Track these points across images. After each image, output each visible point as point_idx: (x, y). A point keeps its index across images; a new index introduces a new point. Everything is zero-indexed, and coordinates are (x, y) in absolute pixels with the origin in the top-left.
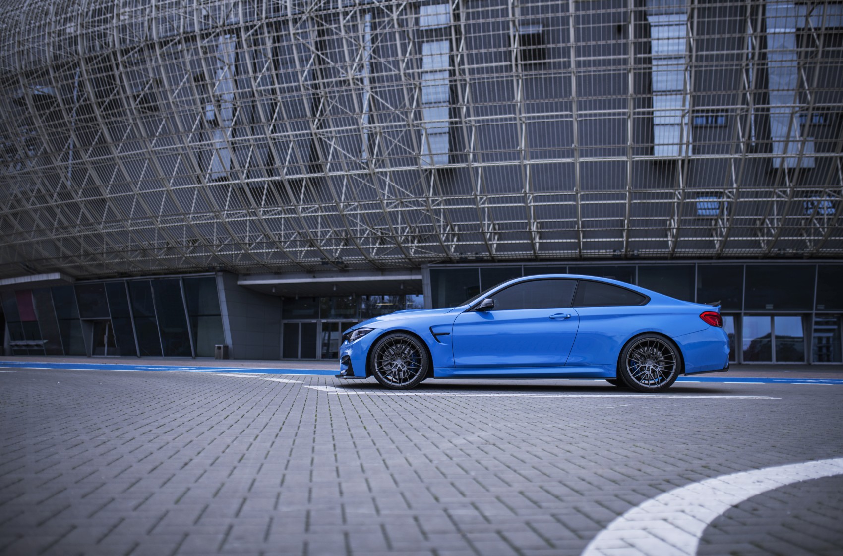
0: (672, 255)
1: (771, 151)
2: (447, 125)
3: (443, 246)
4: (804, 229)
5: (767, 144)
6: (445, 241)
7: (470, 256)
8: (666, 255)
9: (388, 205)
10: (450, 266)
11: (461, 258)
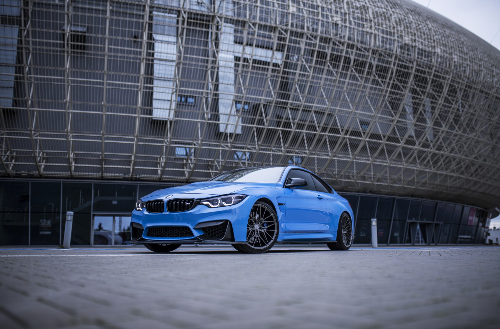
0: (160, 179)
1: (218, 120)
2: (13, 79)
3: (3, 164)
5: (216, 115)
6: (5, 161)
7: (24, 173)
8: (157, 179)
10: (8, 179)
11: (16, 174)
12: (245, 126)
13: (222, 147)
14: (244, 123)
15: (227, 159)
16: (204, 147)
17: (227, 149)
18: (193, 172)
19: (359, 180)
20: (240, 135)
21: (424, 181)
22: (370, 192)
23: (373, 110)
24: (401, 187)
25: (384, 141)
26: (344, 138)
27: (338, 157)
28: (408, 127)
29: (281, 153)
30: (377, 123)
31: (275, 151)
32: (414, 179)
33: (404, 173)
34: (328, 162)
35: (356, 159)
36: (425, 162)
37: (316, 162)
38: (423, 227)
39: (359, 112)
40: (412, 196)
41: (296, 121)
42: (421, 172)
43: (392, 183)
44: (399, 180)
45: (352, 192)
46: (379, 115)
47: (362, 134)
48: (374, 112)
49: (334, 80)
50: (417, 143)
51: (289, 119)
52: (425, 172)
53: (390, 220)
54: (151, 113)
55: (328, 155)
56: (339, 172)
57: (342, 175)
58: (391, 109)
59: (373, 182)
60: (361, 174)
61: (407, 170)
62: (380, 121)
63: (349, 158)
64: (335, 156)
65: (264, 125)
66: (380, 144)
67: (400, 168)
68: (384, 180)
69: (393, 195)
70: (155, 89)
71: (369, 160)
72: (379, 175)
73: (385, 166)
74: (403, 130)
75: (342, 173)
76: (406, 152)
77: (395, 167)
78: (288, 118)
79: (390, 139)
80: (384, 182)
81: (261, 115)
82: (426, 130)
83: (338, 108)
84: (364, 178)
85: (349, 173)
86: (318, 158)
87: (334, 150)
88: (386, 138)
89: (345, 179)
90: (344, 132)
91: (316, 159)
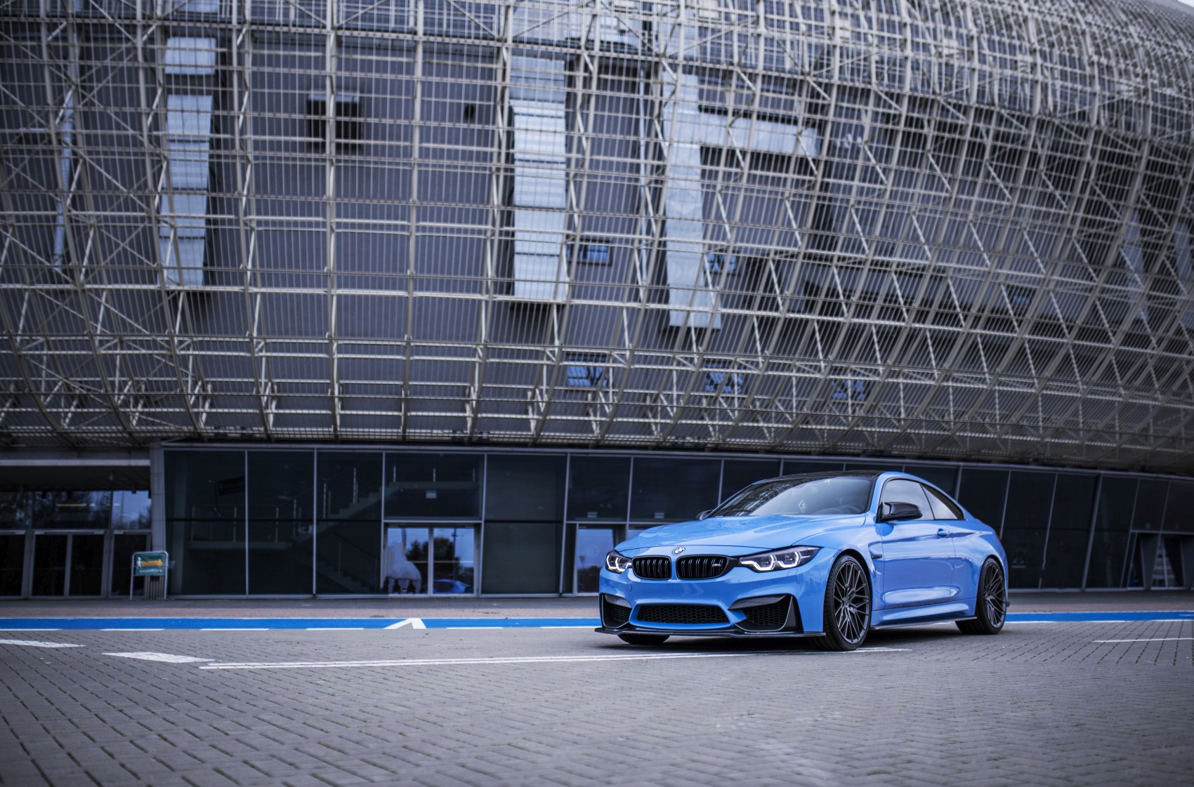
0: (535, 439)
1: (666, 302)
2: (202, 223)
3: (188, 414)
4: (706, 410)
5: (662, 291)
7: (233, 431)
8: (527, 440)
9: (102, 343)
10: (198, 446)
12: (733, 314)
13: (679, 364)
14: (725, 306)
15: (693, 390)
16: (637, 366)
17: (689, 368)
18: (611, 422)
19: (1007, 433)
21: (1172, 431)
22: (1036, 461)
23: (1041, 265)
24: (1114, 449)
25: (1068, 339)
26: (969, 335)
27: (956, 380)
28: (1131, 301)
29: (818, 376)
30: (1052, 295)
31: (803, 371)
32: (1146, 429)
33: (1121, 414)
34: (931, 393)
35: (1000, 383)
36: (1175, 387)
37: (902, 394)
38: (1173, 546)
39: (1005, 271)
40: (1143, 469)
41: (854, 299)
42: (1164, 412)
43: (1090, 440)
44: (1109, 431)
45: (989, 462)
46: (1056, 277)
47: (1015, 323)
48: (1043, 270)
49: (945, 199)
50: (1154, 341)
51: (838, 296)
52: (1177, 411)
53: (1088, 531)
54: (510, 289)
55: (931, 376)
56: (959, 415)
57: (964, 423)
58: (1085, 260)
59: (1043, 438)
60: (1014, 420)
61: (1127, 407)
62: (1060, 290)
63: (983, 381)
64: (947, 379)
65: (777, 309)
66: (1061, 345)
67: (1111, 403)
68: (1071, 433)
69: (1095, 468)
71: (1032, 385)
72: (1059, 421)
73: (1073, 399)
74: (1117, 309)
75: (966, 418)
76: (1124, 363)
77: (1099, 401)
78: (832, 292)
79: (1083, 334)
80: (1070, 438)
81: (769, 287)
82: (1177, 307)
83: (953, 265)
84: (1018, 429)
85: (983, 417)
86: (906, 385)
87: (946, 366)
88: (1075, 332)
89: (972, 431)
90: (970, 321)
91: (901, 387)
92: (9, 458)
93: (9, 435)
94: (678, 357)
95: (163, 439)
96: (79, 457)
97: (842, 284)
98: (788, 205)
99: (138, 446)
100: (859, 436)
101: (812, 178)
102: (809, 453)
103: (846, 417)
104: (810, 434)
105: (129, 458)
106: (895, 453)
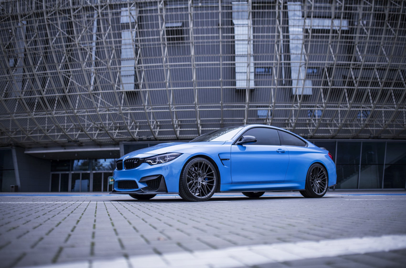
5: (289, 81)
11: (139, 139)
12: (315, 88)
13: (294, 107)
14: (313, 85)
16: (277, 109)
17: (297, 109)
20: (311, 95)
29: (346, 109)
31: (342, 108)
37: (383, 115)
41: (358, 79)
51: (353, 79)
54: (235, 84)
55: (394, 108)
64: (401, 108)
65: (328, 85)
70: (237, 65)
78: (351, 78)
81: (326, 77)
86: (385, 111)
87: (399, 103)
91: (383, 112)
92: (80, 148)
93: (78, 141)
94: (294, 105)
95: (125, 141)
96: (100, 147)
97: (354, 75)
98: (330, 46)
99: (116, 143)
100: (368, 131)
101: (337, 35)
102: (348, 138)
103: (361, 124)
104: (348, 131)
105: (115, 147)
106: (382, 137)
